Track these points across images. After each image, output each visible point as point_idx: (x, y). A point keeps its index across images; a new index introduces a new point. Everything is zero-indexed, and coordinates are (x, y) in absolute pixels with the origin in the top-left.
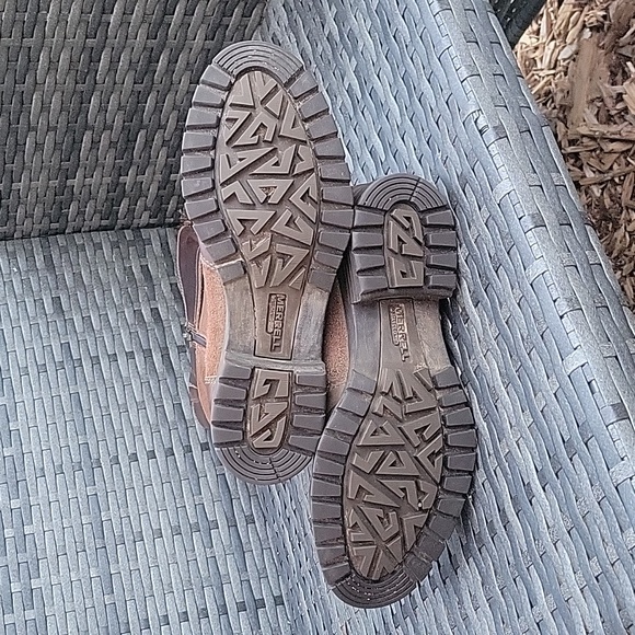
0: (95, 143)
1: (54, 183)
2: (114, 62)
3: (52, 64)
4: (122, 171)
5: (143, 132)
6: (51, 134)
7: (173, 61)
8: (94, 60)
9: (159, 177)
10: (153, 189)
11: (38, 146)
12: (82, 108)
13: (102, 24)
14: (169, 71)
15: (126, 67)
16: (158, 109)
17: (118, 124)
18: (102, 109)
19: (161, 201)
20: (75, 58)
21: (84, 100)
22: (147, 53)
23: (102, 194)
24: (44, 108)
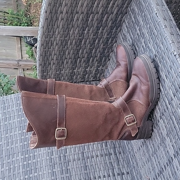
0: (80, 61)
1: (71, 71)
2: (86, 42)
3: (71, 44)
4: (86, 68)
5: (92, 58)
6: (70, 59)
7: (99, 41)
8: (81, 42)
9: (95, 69)
10: (94, 72)
11: (67, 62)
12: (78, 53)
13: (83, 33)
14: (98, 43)
15: (88, 43)
16: (95, 52)
17: (86, 56)
18: (82, 53)
19: (96, 74)
20: (76, 41)
21: (78, 51)
22: (93, 39)
23: (82, 73)
24: (69, 53)
